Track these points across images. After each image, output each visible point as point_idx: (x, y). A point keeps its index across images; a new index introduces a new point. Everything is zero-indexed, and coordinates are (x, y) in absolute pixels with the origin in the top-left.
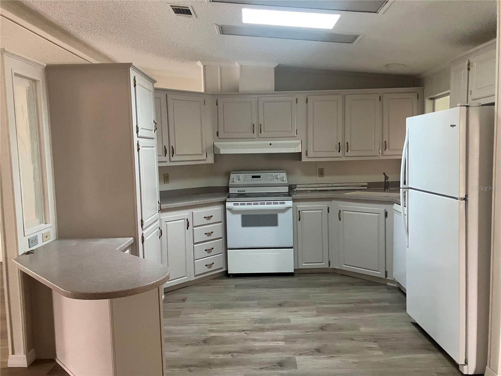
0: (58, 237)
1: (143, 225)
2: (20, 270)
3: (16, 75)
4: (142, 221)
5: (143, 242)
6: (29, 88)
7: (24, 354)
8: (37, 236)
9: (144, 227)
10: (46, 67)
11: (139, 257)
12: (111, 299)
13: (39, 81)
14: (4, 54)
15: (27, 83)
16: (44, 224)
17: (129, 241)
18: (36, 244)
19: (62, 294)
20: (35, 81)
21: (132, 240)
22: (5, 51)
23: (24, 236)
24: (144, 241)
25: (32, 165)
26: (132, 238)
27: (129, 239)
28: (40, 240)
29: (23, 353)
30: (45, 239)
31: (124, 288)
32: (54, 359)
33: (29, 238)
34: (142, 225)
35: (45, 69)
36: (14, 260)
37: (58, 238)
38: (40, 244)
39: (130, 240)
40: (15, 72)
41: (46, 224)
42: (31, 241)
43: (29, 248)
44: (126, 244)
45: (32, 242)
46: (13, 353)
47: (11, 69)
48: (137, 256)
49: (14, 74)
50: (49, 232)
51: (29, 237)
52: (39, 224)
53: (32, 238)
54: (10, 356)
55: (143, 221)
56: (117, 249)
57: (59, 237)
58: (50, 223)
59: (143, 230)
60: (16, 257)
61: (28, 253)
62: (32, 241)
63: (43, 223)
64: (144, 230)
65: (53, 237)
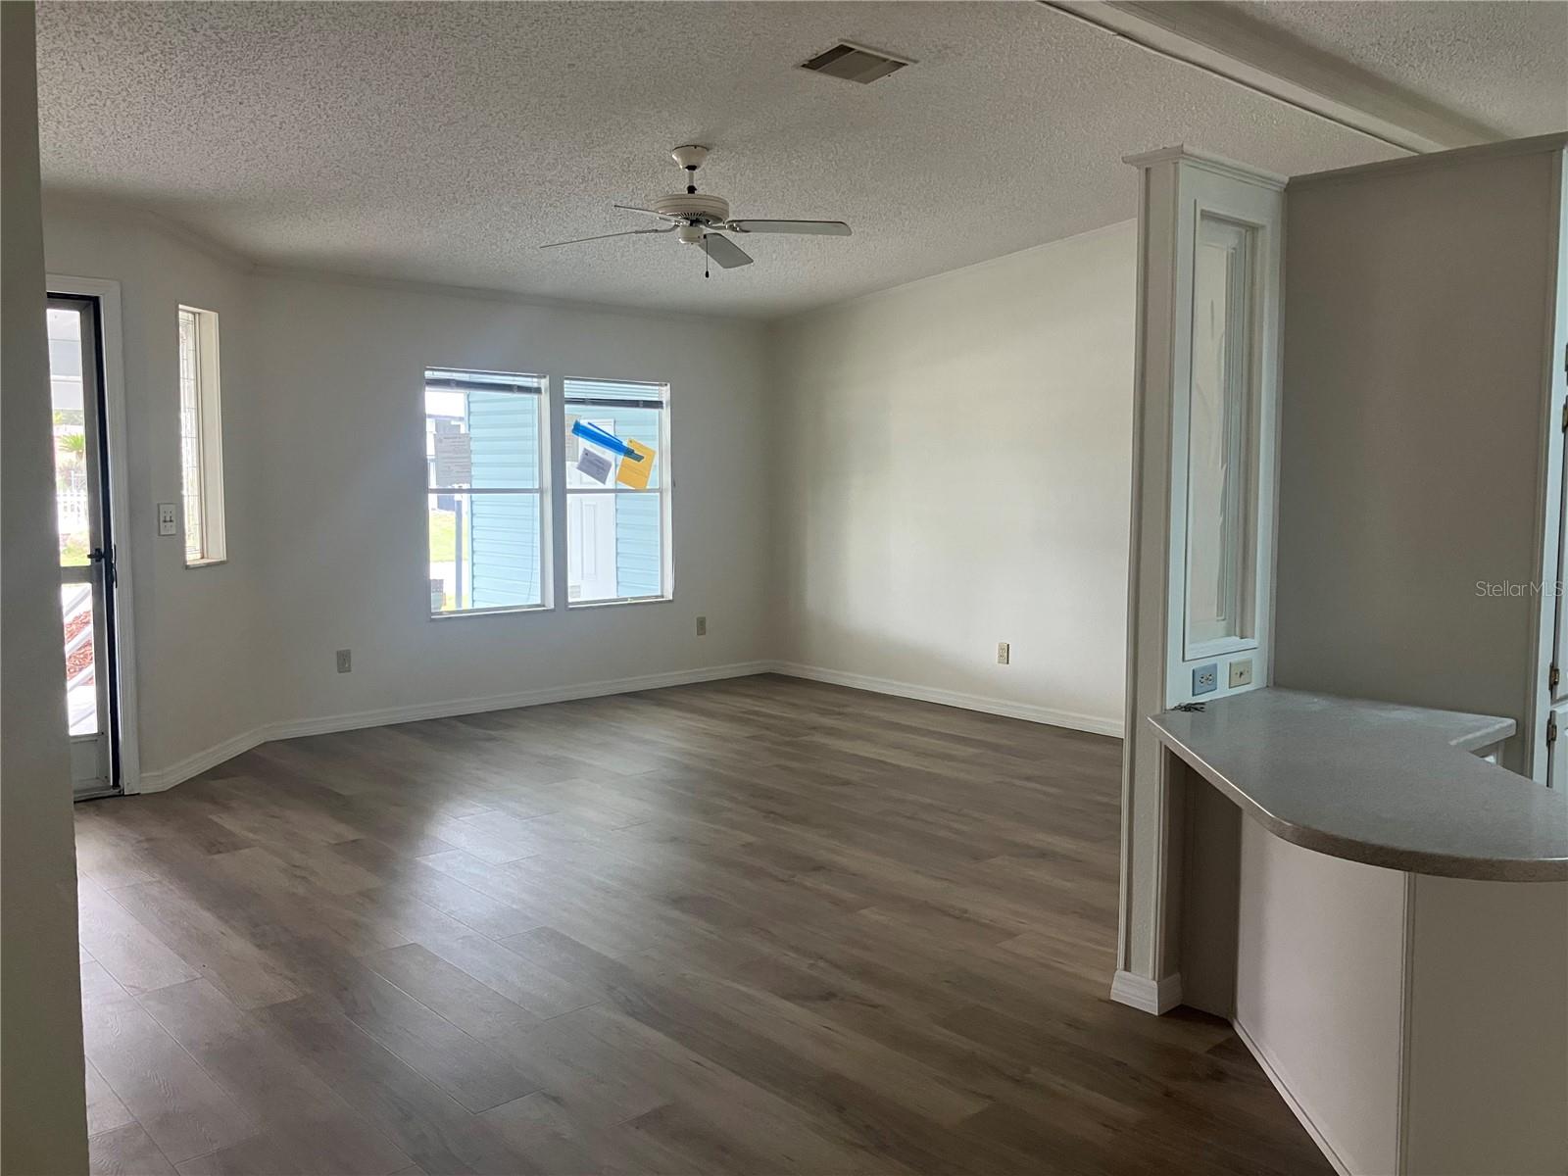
0: (1272, 681)
1: (1556, 683)
2: (1166, 747)
3: (1207, 216)
4: (1554, 670)
5: (1551, 739)
6: (1234, 249)
7: (1154, 979)
8: (1215, 666)
9: (1560, 691)
10: (1288, 184)
11: (1532, 778)
12: (1412, 874)
13: (1263, 227)
14: (1181, 161)
15: (1230, 238)
16: (1238, 638)
17: (1497, 727)
18: (1212, 687)
19: (1268, 826)
20: (1253, 229)
21: (1511, 725)
22: (1183, 152)
23: (1183, 660)
24: (1554, 739)
25: (1222, 467)
26: (1511, 721)
27: (1501, 722)
28: (1223, 678)
29: (1150, 976)
30: (1236, 678)
31: (1462, 850)
32: (1229, 1020)
33: (1194, 667)
34: (1553, 685)
35: (1285, 190)
36: (1154, 718)
37: (1272, 684)
38: (1223, 691)
39: (1505, 725)
40: (1204, 208)
41: (1242, 638)
42: (1198, 678)
43: (1193, 695)
44: (1488, 734)
45: (1203, 680)
46: (1127, 967)
47: (1195, 201)
48: (1521, 774)
49: (1202, 215)
50: (1248, 663)
51: (1196, 665)
52: (1222, 637)
53: (1204, 668)
54: (1120, 972)
55: (1557, 670)
56: (1453, 743)
57: (1275, 684)
58: (1253, 637)
59: (1554, 700)
60: (1158, 711)
61: (1188, 708)
62: (1204, 678)
63: (1235, 635)
64: (1558, 701)
65: (1257, 679)
